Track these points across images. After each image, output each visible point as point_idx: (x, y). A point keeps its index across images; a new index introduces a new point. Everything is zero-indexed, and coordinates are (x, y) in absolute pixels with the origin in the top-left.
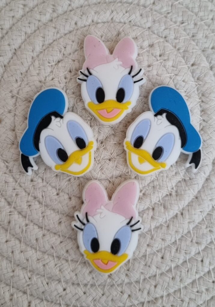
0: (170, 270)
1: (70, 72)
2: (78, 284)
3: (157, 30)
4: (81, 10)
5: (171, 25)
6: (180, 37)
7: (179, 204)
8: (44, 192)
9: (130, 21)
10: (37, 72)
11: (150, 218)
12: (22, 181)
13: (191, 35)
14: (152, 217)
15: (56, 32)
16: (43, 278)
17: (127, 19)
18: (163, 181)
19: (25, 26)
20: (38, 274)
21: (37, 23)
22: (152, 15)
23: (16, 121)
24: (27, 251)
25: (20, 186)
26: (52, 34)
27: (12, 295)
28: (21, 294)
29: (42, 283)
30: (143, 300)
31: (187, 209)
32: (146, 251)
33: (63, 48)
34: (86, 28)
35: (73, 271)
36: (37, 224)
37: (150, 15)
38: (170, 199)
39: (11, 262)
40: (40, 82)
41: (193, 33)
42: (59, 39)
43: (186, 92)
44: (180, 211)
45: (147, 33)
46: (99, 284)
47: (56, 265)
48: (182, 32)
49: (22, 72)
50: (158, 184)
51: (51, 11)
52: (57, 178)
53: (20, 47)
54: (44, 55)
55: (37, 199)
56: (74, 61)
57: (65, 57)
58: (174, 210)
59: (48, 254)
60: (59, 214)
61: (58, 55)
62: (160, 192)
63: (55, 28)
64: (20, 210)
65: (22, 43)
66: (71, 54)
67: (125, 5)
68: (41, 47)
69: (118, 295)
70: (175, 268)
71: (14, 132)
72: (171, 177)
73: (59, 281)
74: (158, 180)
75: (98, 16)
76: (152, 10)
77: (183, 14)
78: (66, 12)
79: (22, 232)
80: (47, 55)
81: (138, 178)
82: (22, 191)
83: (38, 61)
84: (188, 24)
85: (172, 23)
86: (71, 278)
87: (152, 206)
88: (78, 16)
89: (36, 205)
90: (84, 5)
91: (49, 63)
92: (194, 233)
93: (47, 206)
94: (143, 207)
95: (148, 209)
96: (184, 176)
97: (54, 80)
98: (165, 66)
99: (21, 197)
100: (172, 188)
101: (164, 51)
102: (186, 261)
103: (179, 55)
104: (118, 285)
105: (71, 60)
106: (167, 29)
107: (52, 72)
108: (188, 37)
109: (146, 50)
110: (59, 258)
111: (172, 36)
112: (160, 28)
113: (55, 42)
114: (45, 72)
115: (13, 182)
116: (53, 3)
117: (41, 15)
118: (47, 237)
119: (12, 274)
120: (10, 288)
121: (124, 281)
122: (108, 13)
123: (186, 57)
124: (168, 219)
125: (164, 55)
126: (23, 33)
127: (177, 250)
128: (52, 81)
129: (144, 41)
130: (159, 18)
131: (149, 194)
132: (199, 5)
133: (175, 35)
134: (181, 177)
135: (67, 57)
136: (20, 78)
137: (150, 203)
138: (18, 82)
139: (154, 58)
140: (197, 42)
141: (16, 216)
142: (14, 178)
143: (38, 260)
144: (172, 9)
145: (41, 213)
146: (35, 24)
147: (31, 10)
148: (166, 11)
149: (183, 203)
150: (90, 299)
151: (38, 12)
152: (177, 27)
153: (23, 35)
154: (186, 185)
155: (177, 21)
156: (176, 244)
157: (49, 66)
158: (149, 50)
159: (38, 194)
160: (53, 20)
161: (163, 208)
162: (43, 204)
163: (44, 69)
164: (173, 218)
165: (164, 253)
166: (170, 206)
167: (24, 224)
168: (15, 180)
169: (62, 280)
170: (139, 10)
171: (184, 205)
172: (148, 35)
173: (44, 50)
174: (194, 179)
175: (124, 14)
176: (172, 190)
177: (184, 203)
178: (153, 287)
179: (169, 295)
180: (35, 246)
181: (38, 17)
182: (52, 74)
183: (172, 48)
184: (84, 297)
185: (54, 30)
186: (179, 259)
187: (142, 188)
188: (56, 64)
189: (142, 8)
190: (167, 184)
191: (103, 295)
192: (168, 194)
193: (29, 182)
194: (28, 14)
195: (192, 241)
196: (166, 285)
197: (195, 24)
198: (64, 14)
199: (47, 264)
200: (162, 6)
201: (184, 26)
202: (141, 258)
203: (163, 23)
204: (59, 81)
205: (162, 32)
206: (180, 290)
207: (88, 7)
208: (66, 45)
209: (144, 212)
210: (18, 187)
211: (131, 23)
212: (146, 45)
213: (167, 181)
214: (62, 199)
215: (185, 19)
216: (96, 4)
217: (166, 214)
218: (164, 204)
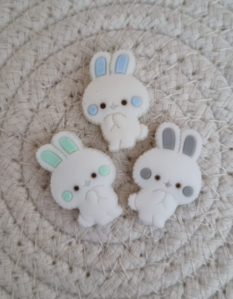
1: (72, 96)
3: (189, 38)
4: (86, 14)
5: (208, 32)
6: (220, 48)
7: (220, 279)
8: (36, 259)
9: (152, 28)
10: (28, 97)
15: (53, 43)
17: (148, 25)
18: (197, 246)
19: (11, 37)
21: (27, 31)
26: (47, 46)
33: (62, 64)
34: (92, 37)
37: (179, 19)
38: (207, 270)
40: (32, 110)
42: (56, 53)
43: (229, 123)
44: (222, 287)
45: (175, 43)
48: (223, 42)
49: (7, 98)
50: (190, 250)
51: (46, 16)
53: (5, 64)
54: (36, 74)
55: (25, 270)
56: (77, 81)
58: (213, 287)
60: (55, 290)
61: (55, 74)
62: (194, 261)
63: (52, 38)
65: (8, 59)
66: (73, 72)
67: (146, 6)
68: (32, 64)
74: (190, 244)
75: (109, 22)
76: (181, 12)
77: (224, 18)
78: (66, 17)
80: (41, 74)
81: (163, 242)
82: (6, 258)
83: (29, 82)
85: (209, 30)
87: (183, 281)
88: (82, 22)
89: (25, 278)
90: (90, 7)
91: (43, 85)
93: (39, 279)
95: (177, 284)
96: (227, 239)
97: (50, 107)
98: (200, 88)
99: (5, 266)
100: (211, 256)
101: (199, 68)
103: (220, 73)
105: (72, 81)
107: (47, 97)
109: (174, 67)
111: (209, 48)
112: (192, 36)
113: (51, 56)
114: (38, 98)
116: (49, 5)
117: (33, 21)
122: (123, 17)
123: (228, 76)
125: (199, 72)
126: (9, 46)
128: (48, 109)
129: (170, 54)
130: (191, 23)
131: (179, 264)
133: (214, 46)
134: (222, 241)
135: (67, 77)
136: (5, 105)
137: (181, 277)
144: (208, 11)
145: (31, 289)
147: (20, 15)
148: (200, 14)
149: (226, 277)
151: (29, 18)
152: (217, 35)
153: (10, 48)
154: (230, 251)
155: (215, 28)
157: (43, 89)
158: (178, 66)
160: (49, 27)
163: (37, 94)
166: (208, 281)
170: (164, 13)
171: (226, 280)
172: (177, 45)
173: (37, 68)
175: (144, 18)
176: (210, 259)
177: (228, 276)
181: (29, 23)
182: (46, 99)
183: (210, 63)
185: (50, 41)
187: (168, 255)
188: (53, 86)
189: (168, 9)
190: (203, 251)
192: (205, 264)
193: (16, 246)
194: (16, 20)
200: (196, 7)
203: (197, 30)
204: (56, 110)
205: (195, 42)
207: (96, 9)
208: (66, 60)
209: (172, 289)
211: (153, 30)
212: (174, 60)
213: (204, 246)
214: (59, 269)
215: (227, 23)
216: (106, 6)
217: (203, 292)
218: (199, 277)
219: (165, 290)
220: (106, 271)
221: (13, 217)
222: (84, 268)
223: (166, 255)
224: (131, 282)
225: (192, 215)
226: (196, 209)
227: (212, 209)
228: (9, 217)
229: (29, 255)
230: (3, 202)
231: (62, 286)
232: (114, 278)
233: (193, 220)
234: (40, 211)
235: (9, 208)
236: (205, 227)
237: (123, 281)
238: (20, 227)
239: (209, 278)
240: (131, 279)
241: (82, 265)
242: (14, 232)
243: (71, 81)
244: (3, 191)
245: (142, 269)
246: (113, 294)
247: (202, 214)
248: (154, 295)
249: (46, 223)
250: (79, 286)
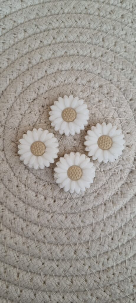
0: (118, 248)
1: (43, 107)
2: (53, 260)
3: (104, 75)
4: (49, 61)
5: (115, 71)
6: (121, 80)
7: (123, 200)
8: (26, 194)
9: (85, 69)
10: (19, 107)
11: (103, 211)
12: (10, 187)
13: (129, 78)
14: (104, 211)
15: (32, 78)
16: (27, 256)
17: (83, 67)
18: (111, 184)
19: (9, 74)
20: (24, 253)
21: (18, 71)
22: (101, 64)
23: (4, 144)
24: (15, 237)
25: (9, 191)
26: (29, 79)
27: (6, 269)
28: (12, 268)
29: (27, 260)
30: (99, 269)
31: (129, 204)
32: (101, 234)
33: (37, 89)
34: (53, 74)
35: (49, 251)
36: (22, 218)
37: (99, 64)
38: (117, 196)
39: (4, 245)
40: (21, 114)
41: (130, 77)
42: (34, 83)
43: (126, 119)
44: (124, 205)
45: (97, 77)
46: (68, 259)
47: (36, 247)
48: (122, 77)
49: (8, 108)
50: (108, 186)
51: (27, 63)
52: (35, 184)
53: (6, 90)
54: (23, 95)
55: (21, 200)
56: (46, 99)
57: (39, 96)
58: (119, 205)
59: (30, 239)
60: (38, 210)
61: (34, 95)
62: (110, 192)
63: (31, 75)
64: (9, 208)
65: (7, 87)
66: (43, 94)
67: (82, 57)
68: (21, 89)
69: (82, 266)
70: (121, 246)
71: (4, 152)
72: (117, 181)
73: (39, 258)
74: (108, 183)
75: (62, 66)
76: (100, 60)
77: (123, 63)
78: (38, 63)
79: (11, 224)
80: (26, 95)
82: (10, 194)
83: (20, 99)
84: (127, 70)
85: (115, 70)
86: (48, 255)
87: (104, 202)
88: (47, 66)
89: (21, 204)
90: (51, 58)
91: (27, 101)
92: (134, 221)
93: (28, 204)
94: (97, 203)
95: (101, 204)
96: (126, 180)
97: (31, 113)
98: (111, 101)
99: (10, 198)
100: (118, 189)
101: (110, 91)
102: (129, 241)
103: (121, 93)
104: (81, 260)
106: (111, 74)
107: (29, 107)
108: (127, 80)
109: (97, 90)
110: (38, 241)
111: (115, 80)
112: (106, 73)
113: (31, 85)
114: (25, 108)
115: (4, 188)
116: (29, 57)
117: (20, 66)
118: (30, 227)
119: (5, 254)
120: (4, 264)
121: (85, 257)
122: (69, 63)
123: (125, 95)
124: (115, 211)
125: (110, 93)
127: (122, 233)
128: (30, 114)
129: (95, 83)
130: (105, 66)
131: (102, 193)
132: (134, 56)
133: (118, 79)
134: (124, 181)
135: (40, 96)
136: (7, 112)
137: (103, 200)
138: (5, 115)
139: (103, 96)
140: (134, 83)
141: (6, 212)
142: (4, 185)
143: (24, 243)
144: (115, 60)
145: (24, 210)
146: (16, 72)
147: (13, 63)
148: (110, 61)
149: (126, 200)
150: (62, 269)
151: (18, 64)
152: (119, 73)
153: (8, 81)
154: (128, 186)
155: (118, 69)
156: (122, 229)
157: (27, 103)
158: (99, 89)
159: (22, 196)
161: (112, 204)
162: (26, 203)
163: (24, 105)
164: (120, 210)
165: (113, 236)
166: (117, 202)
167: (12, 218)
168: (5, 186)
169: (41, 257)
170: (91, 61)
171: (126, 201)
172: (99, 79)
173: (24, 91)
174: (133, 182)
175: (80, 64)
176: (118, 191)
178: (106, 260)
179: (117, 265)
180: (21, 234)
181: (18, 67)
182: (29, 108)
183: (116, 88)
184: (57, 268)
185: (30, 77)
186: (124, 239)
188: (32, 101)
189: (93, 59)
190: (114, 187)
191: (71, 267)
192: (115, 193)
193: (15, 188)
194: (11, 65)
195: (133, 227)
196: (115, 258)
197: (132, 71)
198: (37, 65)
199: (30, 246)
200: (108, 58)
201: (124, 72)
202: (97, 240)
203: (109, 70)
204: (35, 114)
205: (108, 77)
206: (125, 261)
207: (54, 59)
208: (39, 87)
210: (8, 191)
211: (86, 71)
212: (97, 86)
213: (115, 184)
214: (40, 199)
215: (125, 67)
216: (60, 57)
217: (114, 207)
218: (112, 200)
219: (95, 207)
220: (64, 199)
221: (14, 172)
222: (52, 198)
223: (95, 189)
224: (77, 204)
225: (108, 168)
226: (110, 165)
227: (118, 164)
228: (11, 172)
229: (23, 192)
230: (8, 164)
231: (41, 208)
232: (68, 202)
233: (109, 171)
234: (28, 169)
235: (11, 168)
236: (115, 174)
237: (73, 204)
238: (17, 177)
239: (117, 200)
240: (77, 203)
241: (51, 196)
242: (15, 180)
243: (43, 98)
244: (8, 159)
245: (83, 197)
246: (68, 211)
247: (114, 167)
248: (89, 211)
249: (31, 175)
250: (50, 207)
